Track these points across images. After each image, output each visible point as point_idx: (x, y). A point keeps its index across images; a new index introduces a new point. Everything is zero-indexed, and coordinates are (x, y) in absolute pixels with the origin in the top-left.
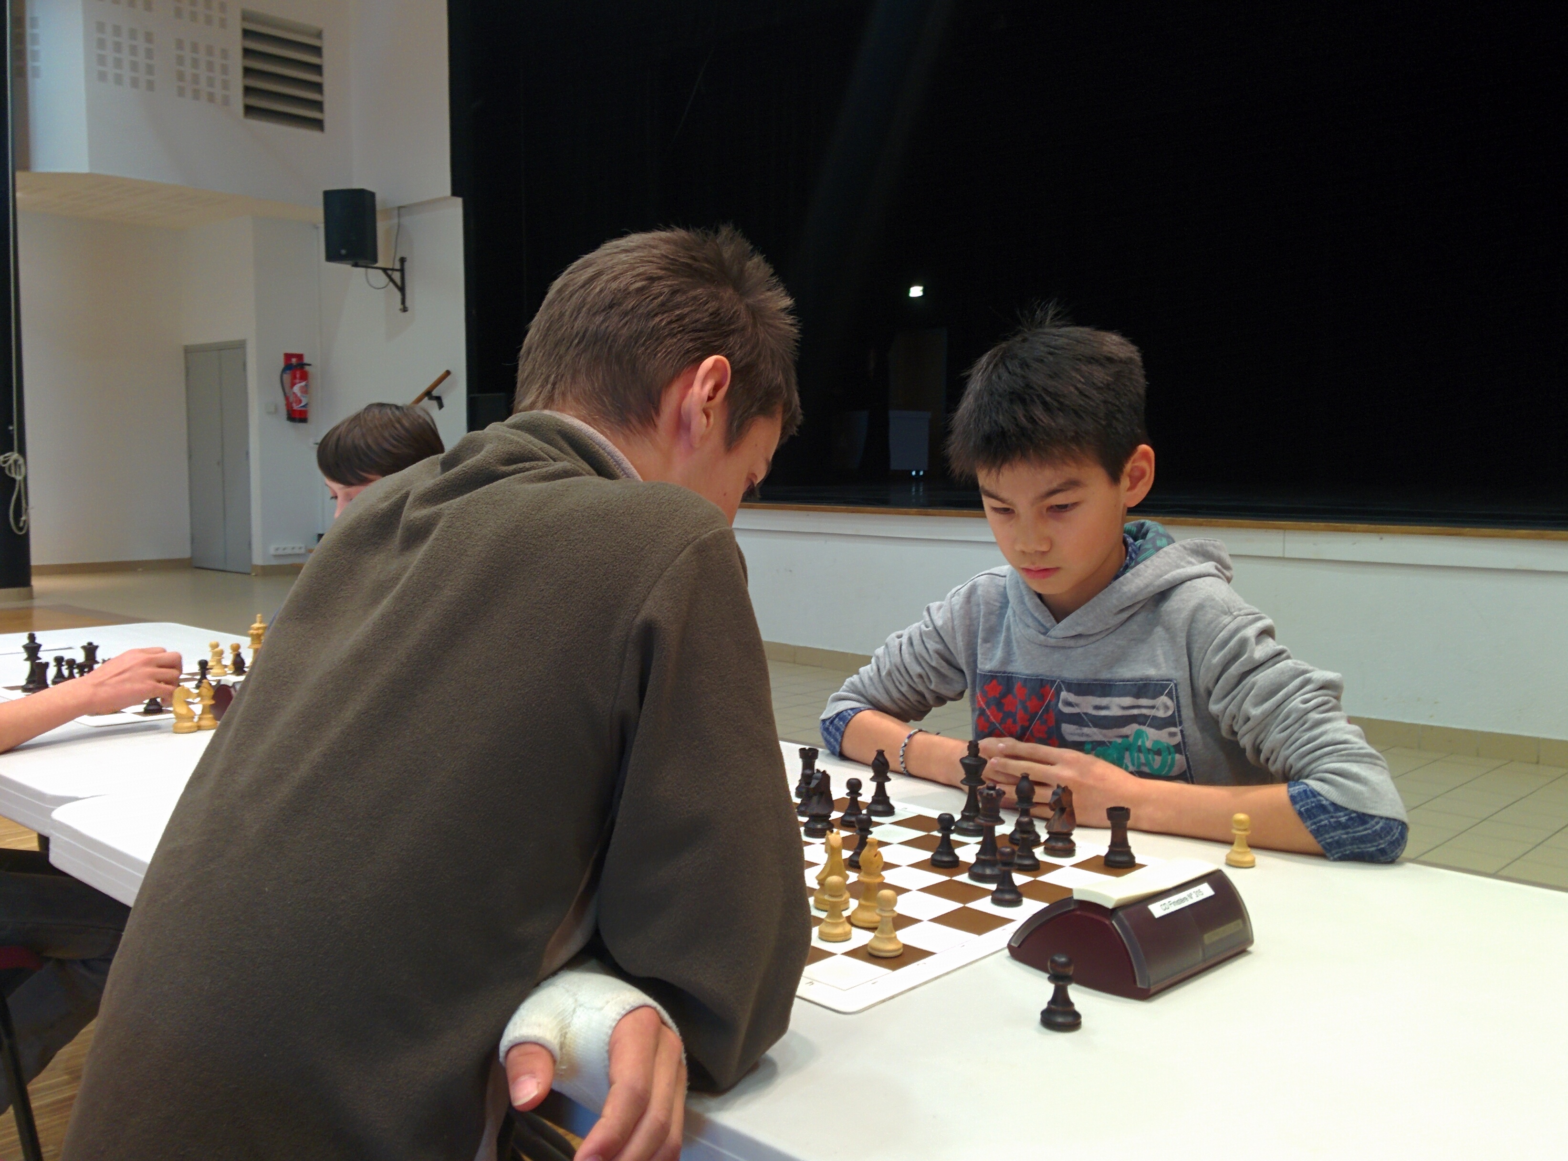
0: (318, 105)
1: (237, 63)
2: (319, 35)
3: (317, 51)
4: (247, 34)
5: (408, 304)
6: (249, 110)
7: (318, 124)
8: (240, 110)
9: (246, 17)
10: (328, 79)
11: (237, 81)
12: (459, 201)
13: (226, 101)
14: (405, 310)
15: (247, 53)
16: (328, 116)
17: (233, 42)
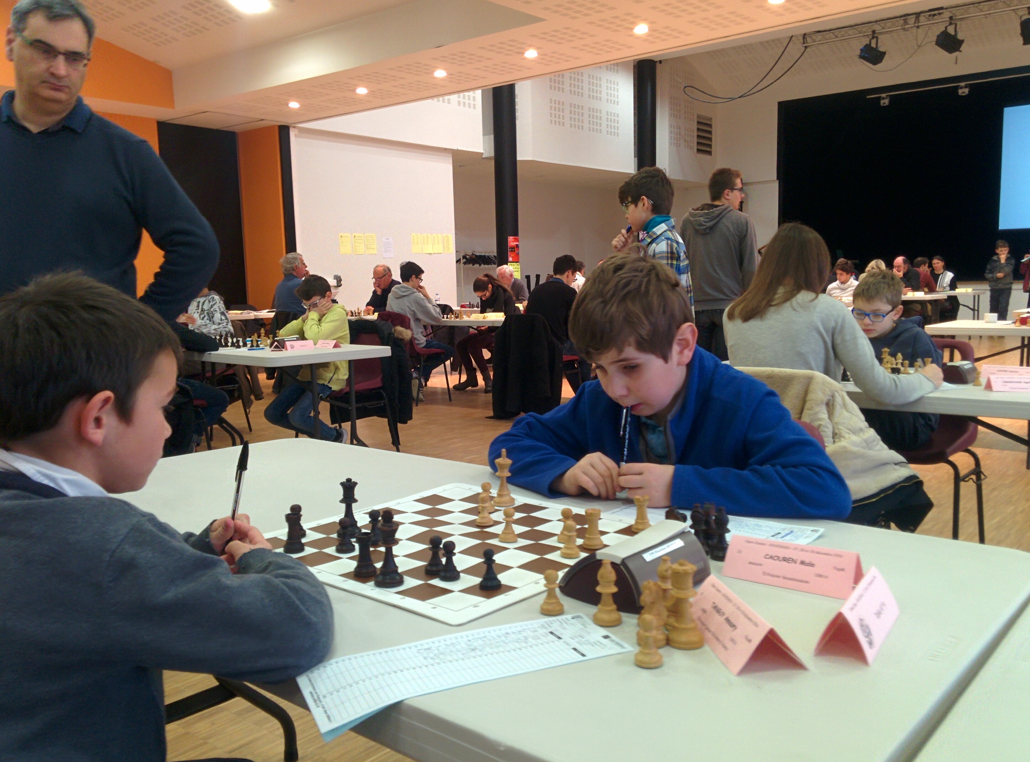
0: (710, 146)
1: (695, 133)
2: (710, 119)
3: (710, 126)
4: (699, 123)
6: (699, 151)
7: (709, 153)
8: (696, 150)
9: (699, 116)
10: (714, 137)
11: (695, 140)
12: (778, 181)
13: (693, 149)
15: (698, 130)
16: (713, 149)
17: (695, 126)
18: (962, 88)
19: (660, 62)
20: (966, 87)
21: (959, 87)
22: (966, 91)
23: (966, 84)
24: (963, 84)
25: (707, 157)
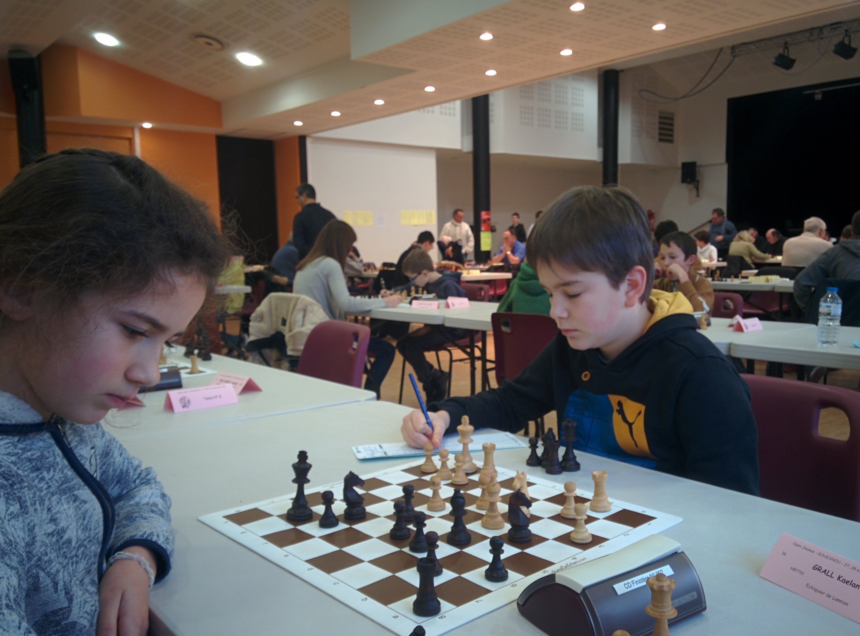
0: (672, 136)
1: (657, 126)
2: (673, 114)
3: (672, 119)
4: (660, 117)
5: (700, 194)
6: (660, 140)
8: (657, 139)
10: (675, 128)
11: (657, 131)
12: (727, 165)
13: (655, 139)
14: (698, 196)
15: (660, 123)
17: (657, 120)
19: (622, 71)
25: (669, 145)
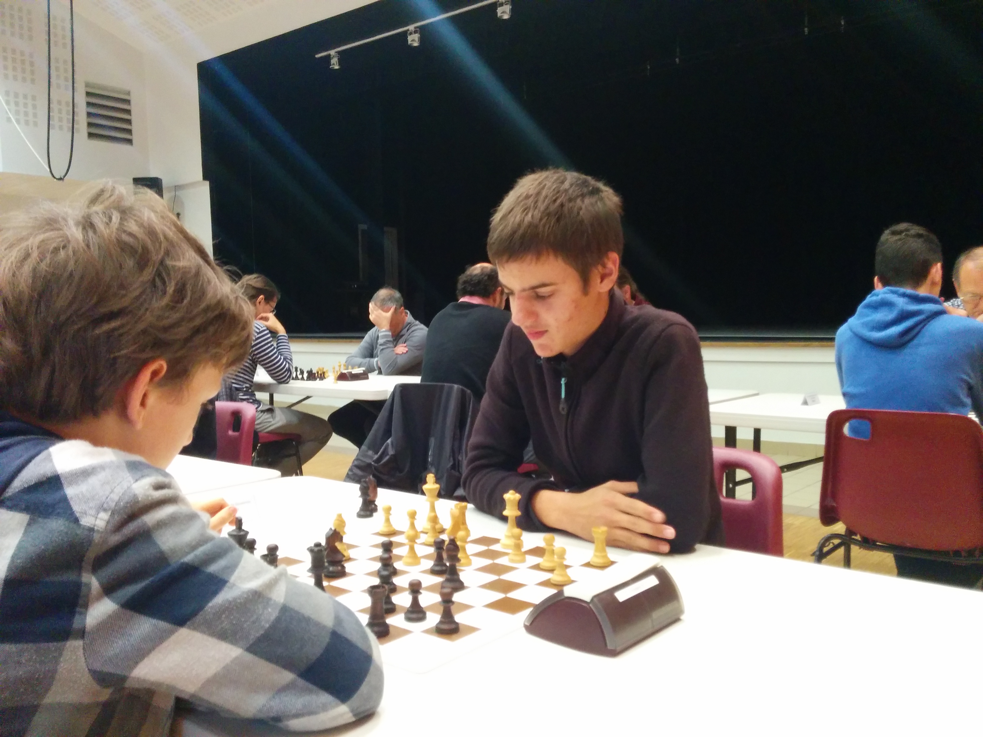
0: (129, 131)
1: (83, 110)
2: (129, 93)
3: (128, 102)
4: (88, 94)
7: (129, 141)
8: (86, 135)
9: (87, 85)
10: (134, 117)
11: (84, 120)
12: (207, 183)
13: (76, 132)
15: (89, 104)
16: (135, 137)
17: (82, 98)
18: (411, 34)
20: (415, 32)
21: (409, 32)
22: (416, 37)
23: (415, 28)
24: (411, 28)
